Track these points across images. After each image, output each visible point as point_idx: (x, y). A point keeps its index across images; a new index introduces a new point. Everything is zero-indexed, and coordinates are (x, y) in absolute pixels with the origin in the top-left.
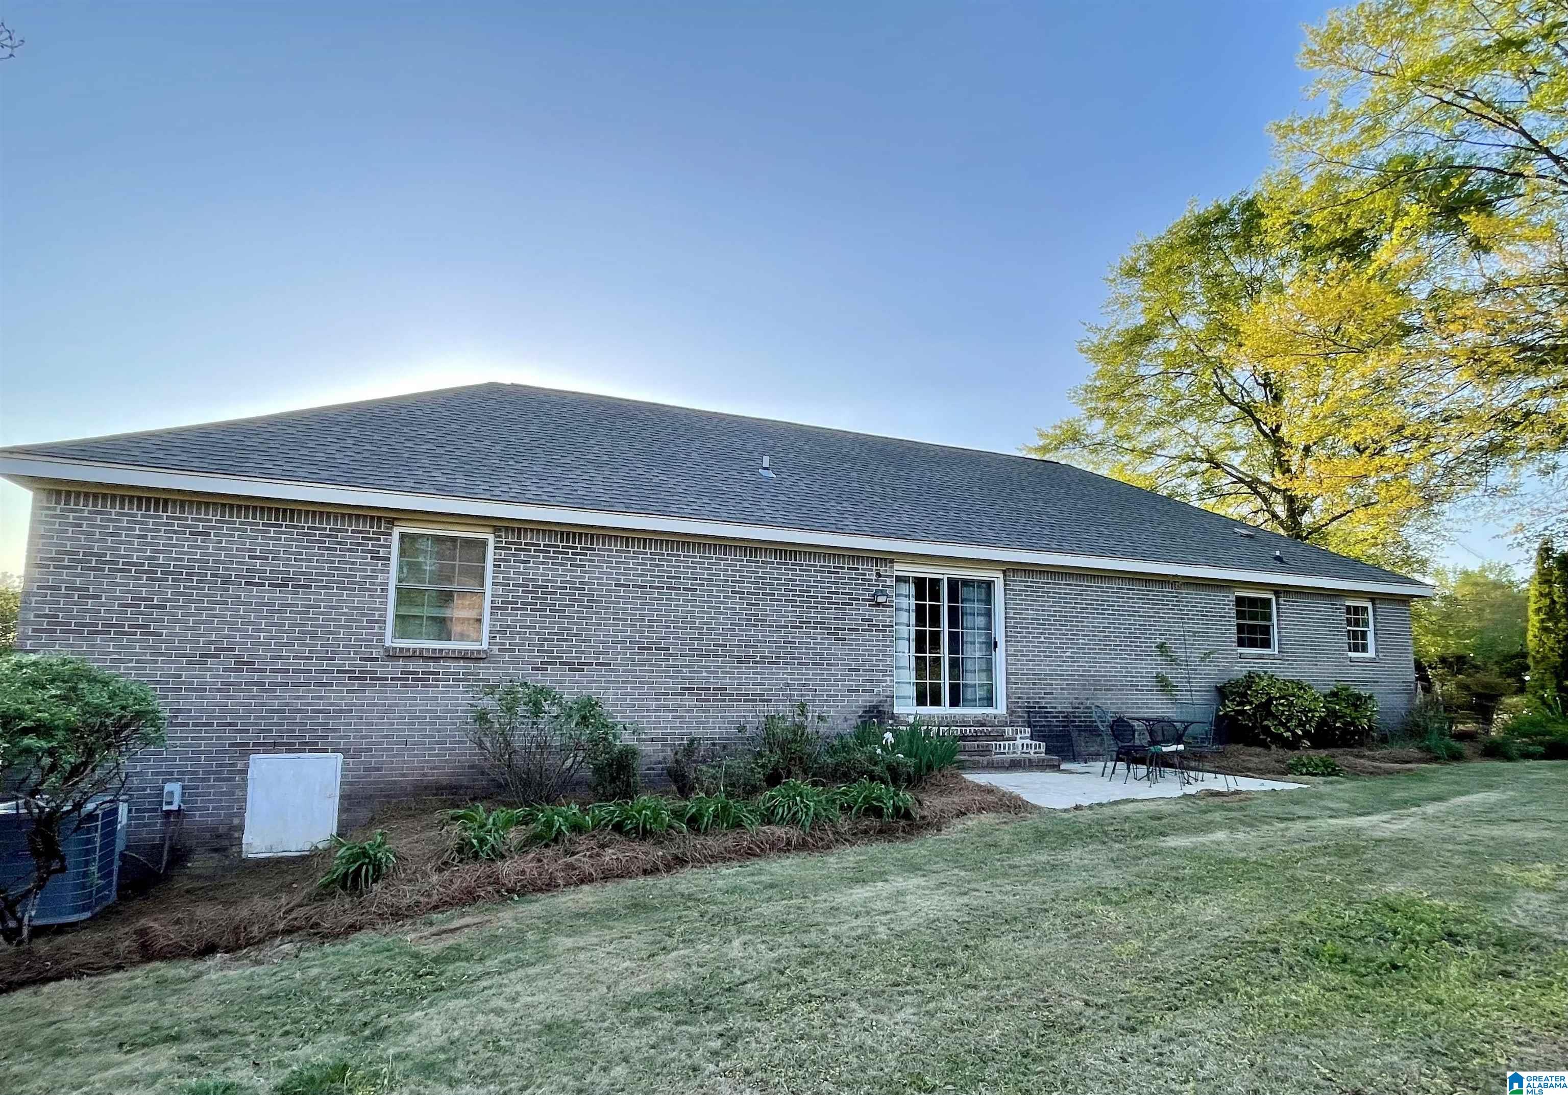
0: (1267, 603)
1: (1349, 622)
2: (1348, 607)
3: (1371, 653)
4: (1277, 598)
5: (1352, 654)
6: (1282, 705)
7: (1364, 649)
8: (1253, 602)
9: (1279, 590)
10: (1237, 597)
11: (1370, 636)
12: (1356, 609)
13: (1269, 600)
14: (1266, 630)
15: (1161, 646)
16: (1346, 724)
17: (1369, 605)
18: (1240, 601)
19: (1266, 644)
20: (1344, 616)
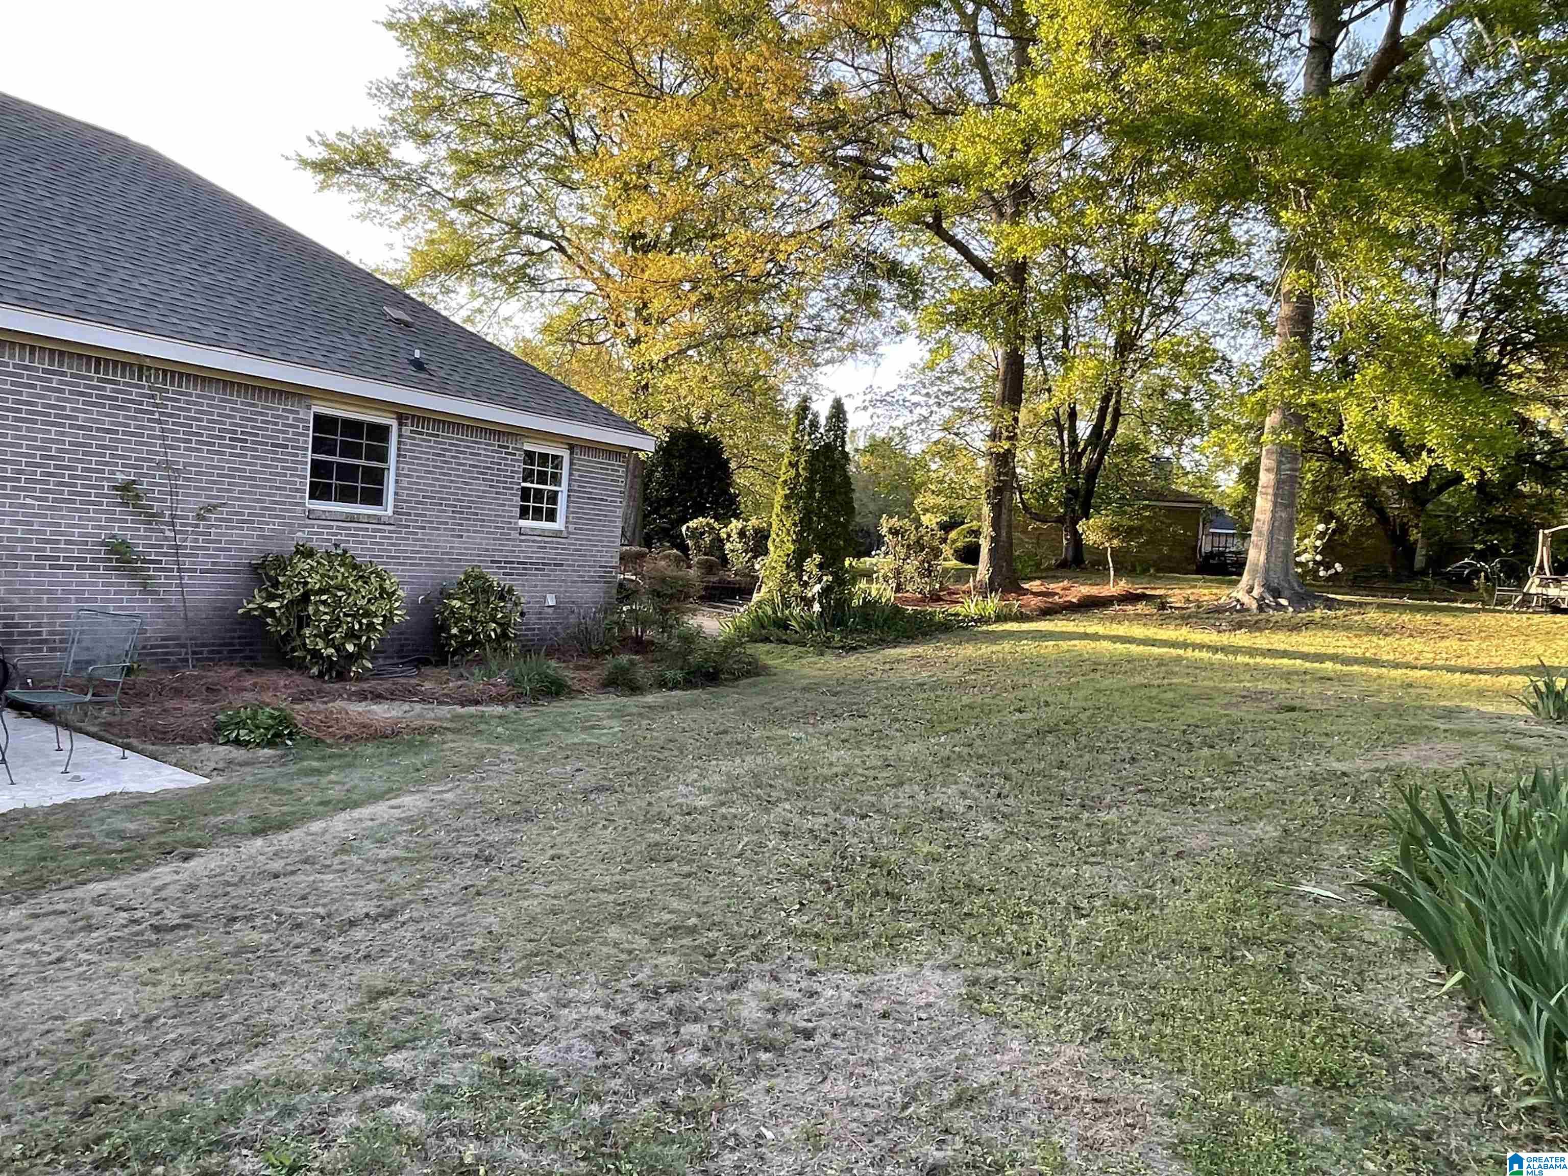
0: (381, 432)
1: (528, 476)
2: (530, 455)
3: (559, 524)
4: (400, 424)
5: (522, 523)
6: (324, 603)
7: (551, 516)
8: (352, 427)
9: (404, 414)
10: (318, 418)
11: (562, 500)
12: (544, 457)
13: (386, 429)
14: (377, 476)
15: (125, 487)
16: (464, 631)
17: (565, 454)
18: (322, 422)
19: (375, 498)
20: (520, 467)
